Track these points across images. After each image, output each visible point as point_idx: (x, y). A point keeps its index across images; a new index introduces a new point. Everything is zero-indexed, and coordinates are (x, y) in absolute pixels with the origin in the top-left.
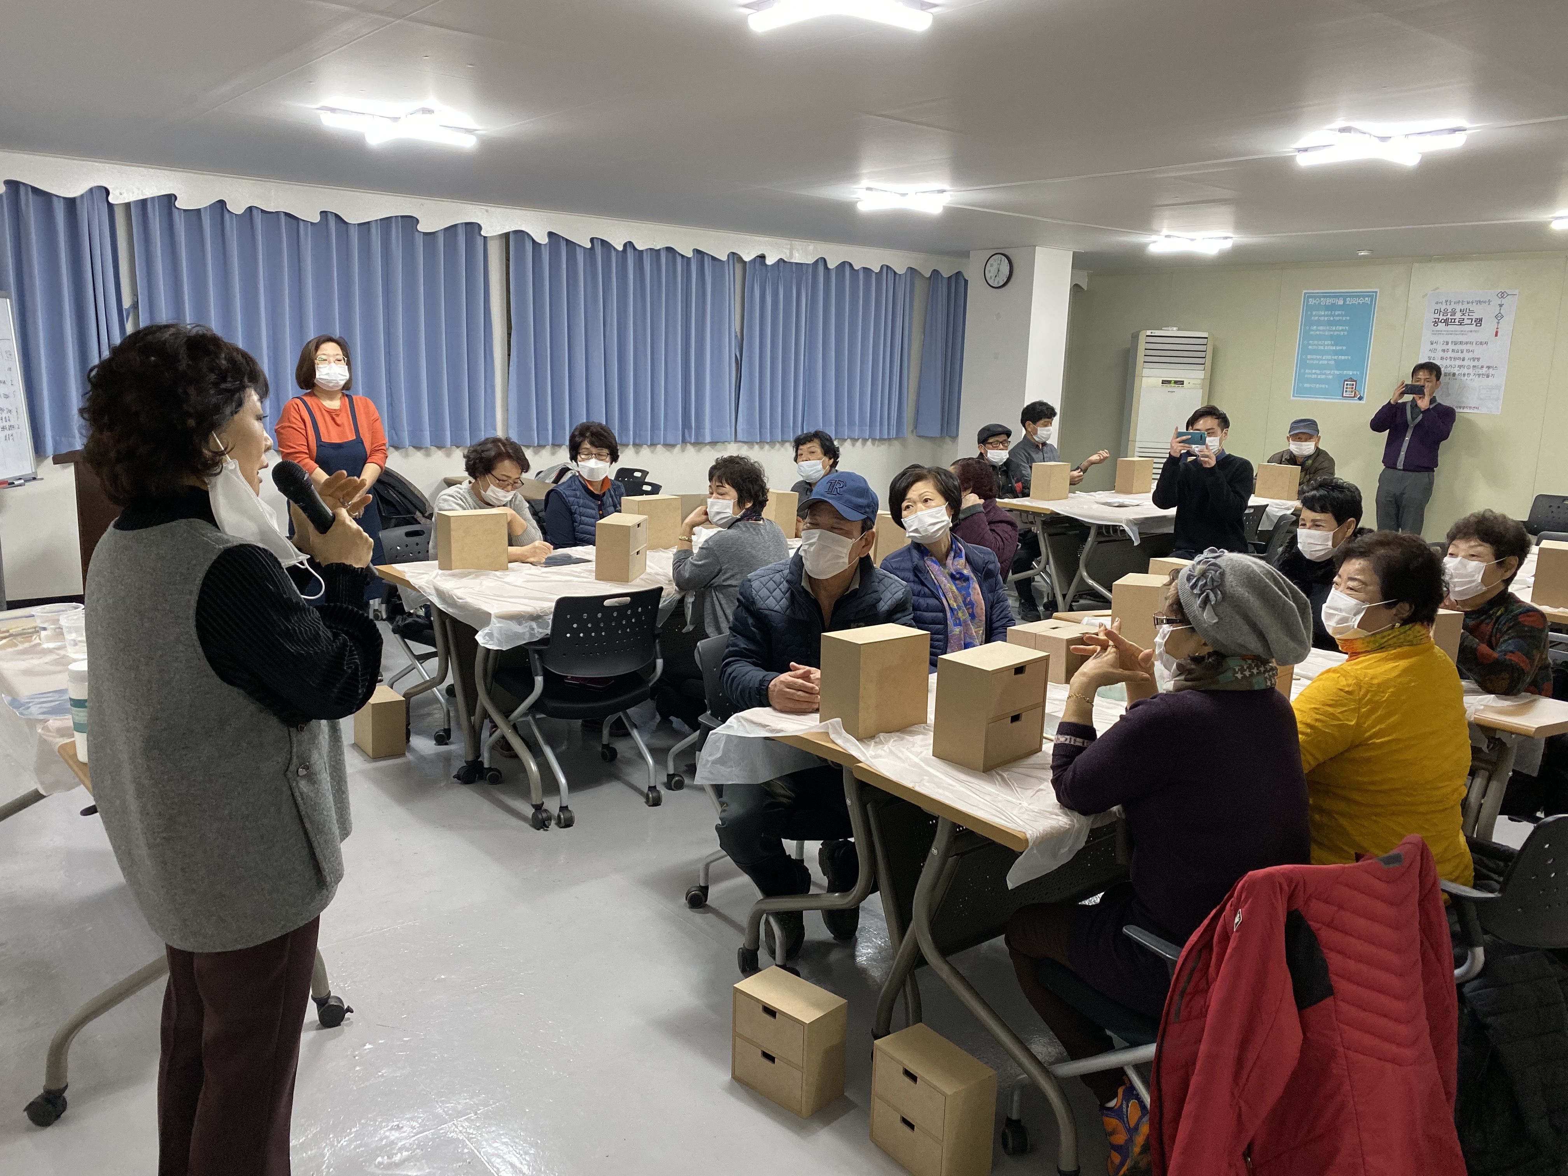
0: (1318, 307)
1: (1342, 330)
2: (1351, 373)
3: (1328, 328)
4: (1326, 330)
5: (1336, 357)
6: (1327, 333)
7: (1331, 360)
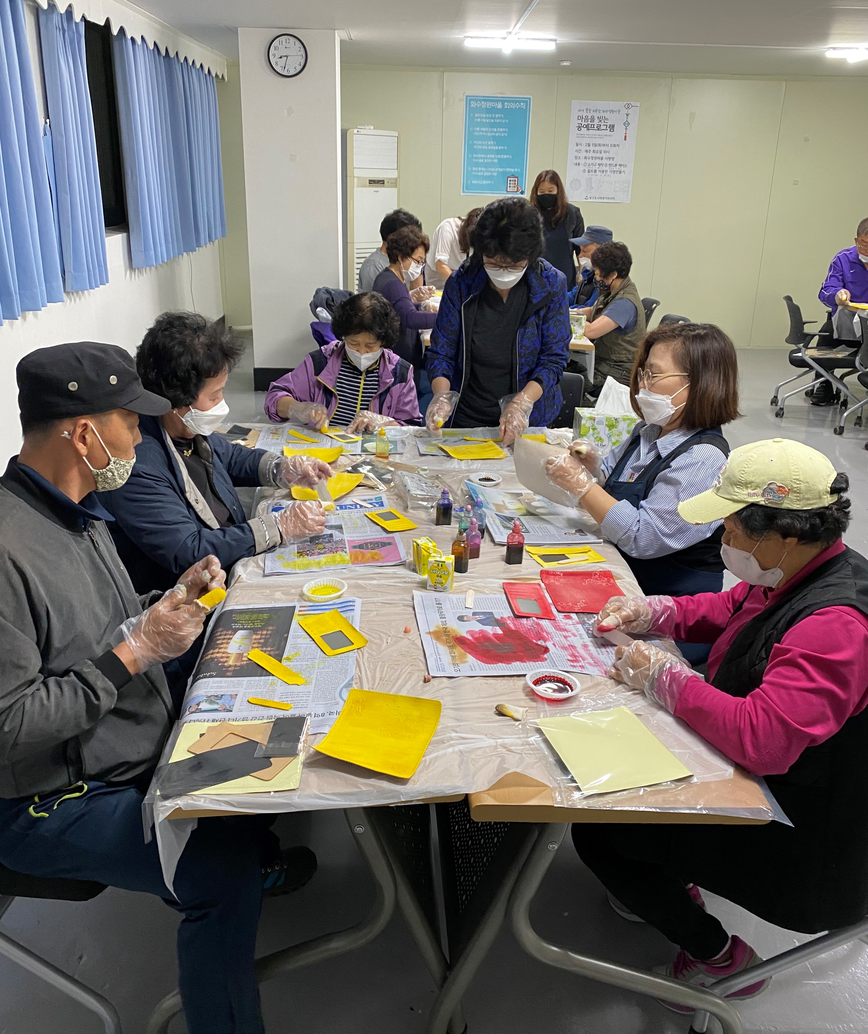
0: (479, 110)
2: (513, 171)
3: (490, 130)
4: (489, 132)
5: (499, 156)
6: (489, 134)
7: (495, 158)
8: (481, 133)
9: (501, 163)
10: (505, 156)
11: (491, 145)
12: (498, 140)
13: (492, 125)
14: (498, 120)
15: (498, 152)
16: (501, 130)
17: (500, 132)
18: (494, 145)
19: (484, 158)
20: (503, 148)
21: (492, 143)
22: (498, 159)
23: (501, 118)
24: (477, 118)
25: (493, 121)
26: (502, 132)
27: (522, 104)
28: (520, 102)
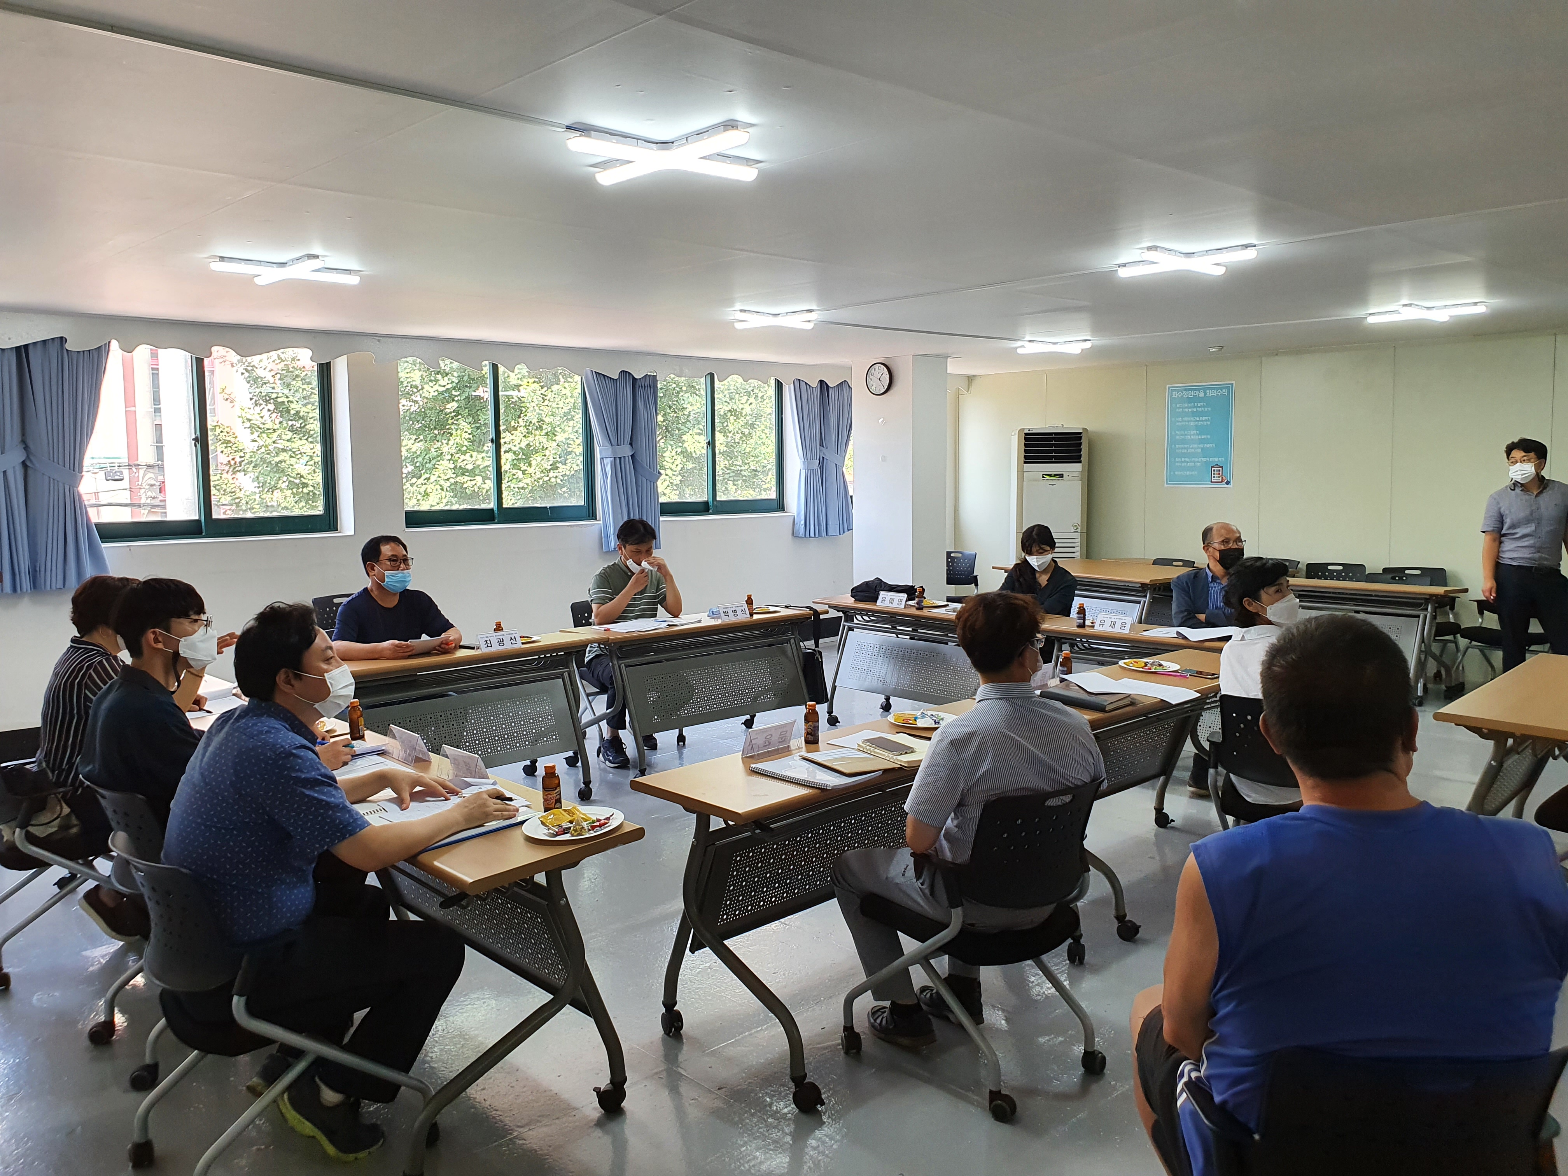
0: (1182, 400)
2: (1217, 460)
3: (1192, 418)
4: (1191, 421)
5: (1202, 446)
6: (1192, 424)
7: (1198, 448)
8: (1183, 423)
9: (1205, 453)
10: (1208, 446)
11: (1193, 435)
12: (1201, 430)
13: (1194, 414)
14: (1200, 409)
15: (1201, 441)
16: (1204, 418)
17: (1202, 421)
18: (1198, 435)
19: (1187, 449)
20: (1205, 436)
21: (1195, 432)
22: (1202, 449)
23: (1204, 406)
24: (1180, 408)
25: (1195, 410)
26: (1205, 420)
27: (1224, 390)
28: (1221, 389)
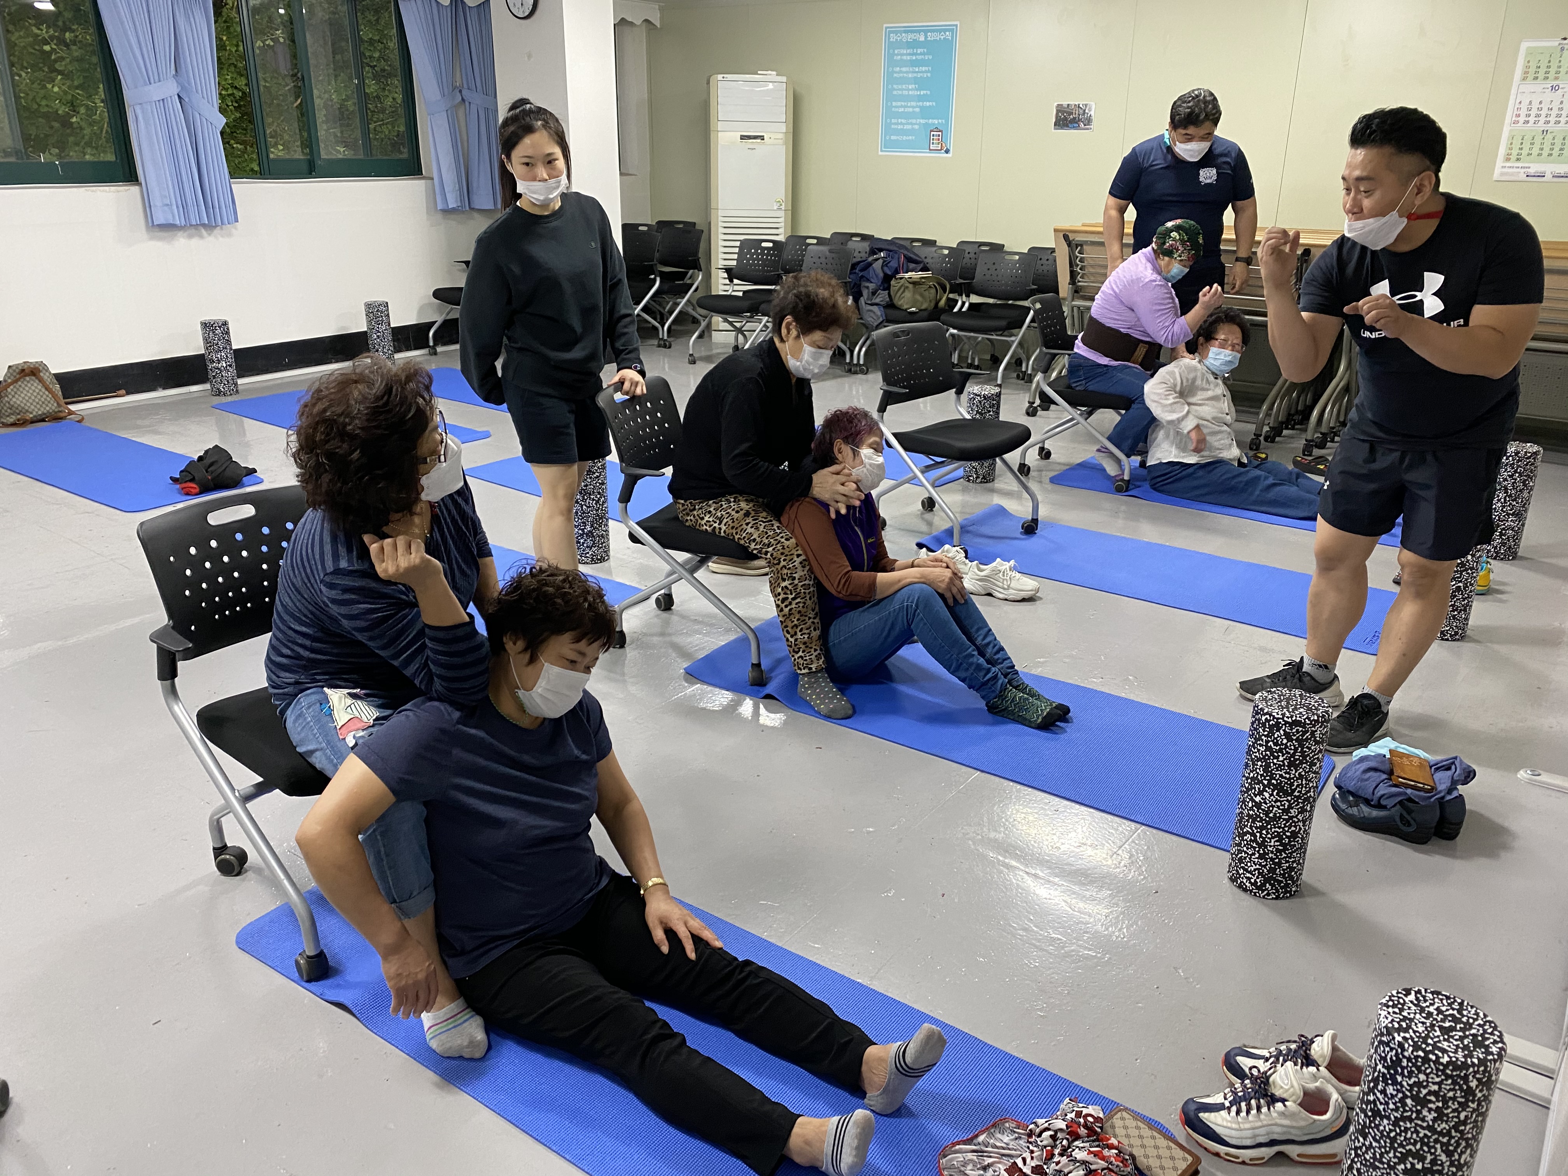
0: (899, 45)
1: (926, 72)
2: (936, 122)
3: (911, 69)
4: (911, 72)
5: (921, 104)
6: (910, 75)
7: (917, 107)
8: (901, 75)
9: (925, 113)
10: (928, 104)
11: (911, 90)
12: (920, 83)
13: (914, 64)
14: (920, 57)
15: (920, 98)
16: (924, 69)
17: (922, 72)
18: (917, 90)
19: (905, 107)
20: (925, 92)
21: (914, 86)
22: (920, 107)
23: (924, 54)
24: (897, 55)
25: (914, 58)
27: (948, 33)
28: (945, 31)
